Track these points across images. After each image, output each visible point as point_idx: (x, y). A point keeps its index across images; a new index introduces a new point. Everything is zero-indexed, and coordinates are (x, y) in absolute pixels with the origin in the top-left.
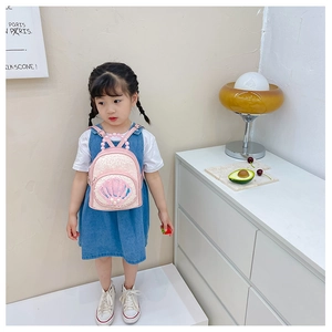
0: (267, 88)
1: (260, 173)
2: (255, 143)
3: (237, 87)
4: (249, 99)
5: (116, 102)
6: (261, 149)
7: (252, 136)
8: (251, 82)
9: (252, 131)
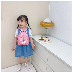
0: (50, 22)
1: (49, 40)
2: (48, 34)
3: (44, 22)
4: (46, 24)
5: (22, 22)
6: (49, 35)
7: (47, 33)
8: (47, 21)
9: (47, 32)
